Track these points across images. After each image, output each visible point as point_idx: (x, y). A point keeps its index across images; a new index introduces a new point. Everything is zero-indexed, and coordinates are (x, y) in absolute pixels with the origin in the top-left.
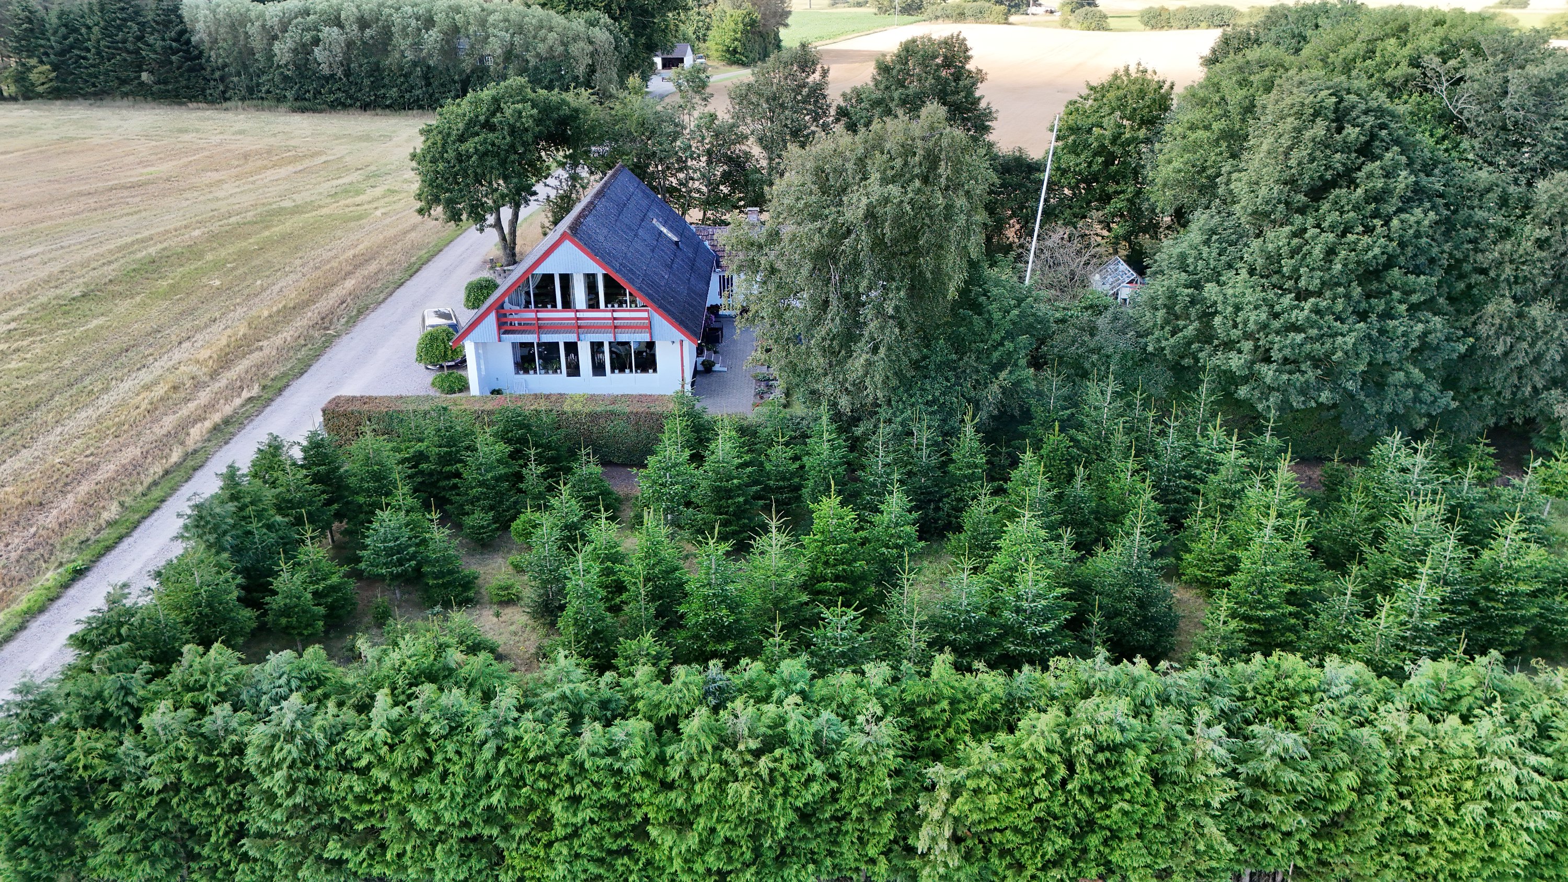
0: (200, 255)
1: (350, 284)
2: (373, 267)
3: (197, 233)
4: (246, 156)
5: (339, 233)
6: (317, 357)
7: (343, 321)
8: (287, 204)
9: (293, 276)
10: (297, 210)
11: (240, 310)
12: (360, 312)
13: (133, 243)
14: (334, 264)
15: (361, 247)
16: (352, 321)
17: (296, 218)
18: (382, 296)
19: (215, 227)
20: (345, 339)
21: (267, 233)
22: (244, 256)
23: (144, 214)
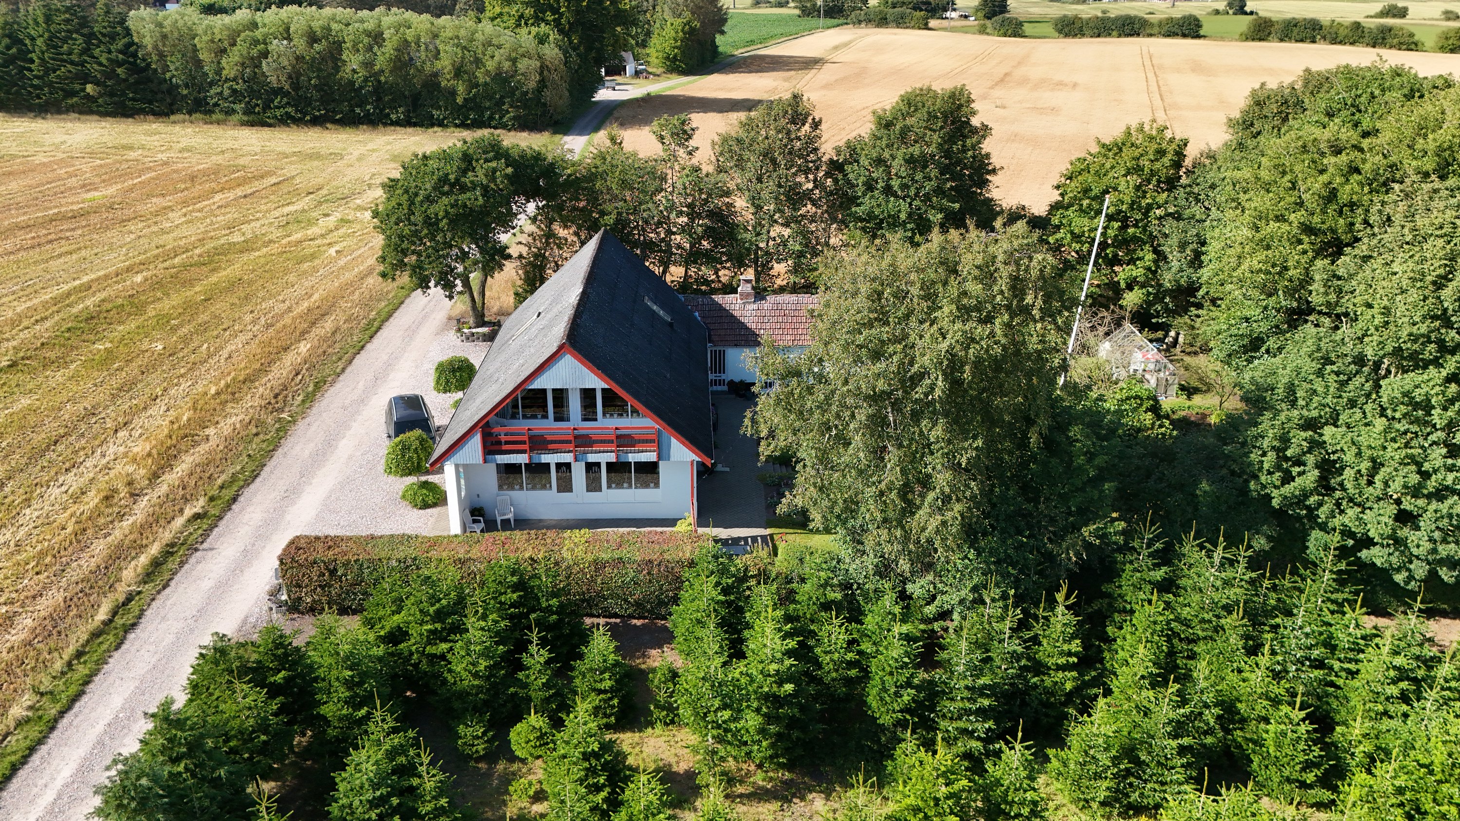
0: (140, 309)
1: (304, 347)
2: (328, 325)
3: (139, 278)
4: (193, 178)
5: (292, 278)
6: (270, 453)
7: (300, 398)
8: (237, 238)
9: (242, 338)
10: (247, 247)
11: (185, 385)
12: (318, 386)
13: (69, 294)
14: (287, 320)
15: (316, 296)
16: (310, 399)
17: (245, 257)
18: (341, 365)
19: (158, 270)
20: (301, 424)
21: (214, 279)
22: (190, 309)
23: (83, 253)
